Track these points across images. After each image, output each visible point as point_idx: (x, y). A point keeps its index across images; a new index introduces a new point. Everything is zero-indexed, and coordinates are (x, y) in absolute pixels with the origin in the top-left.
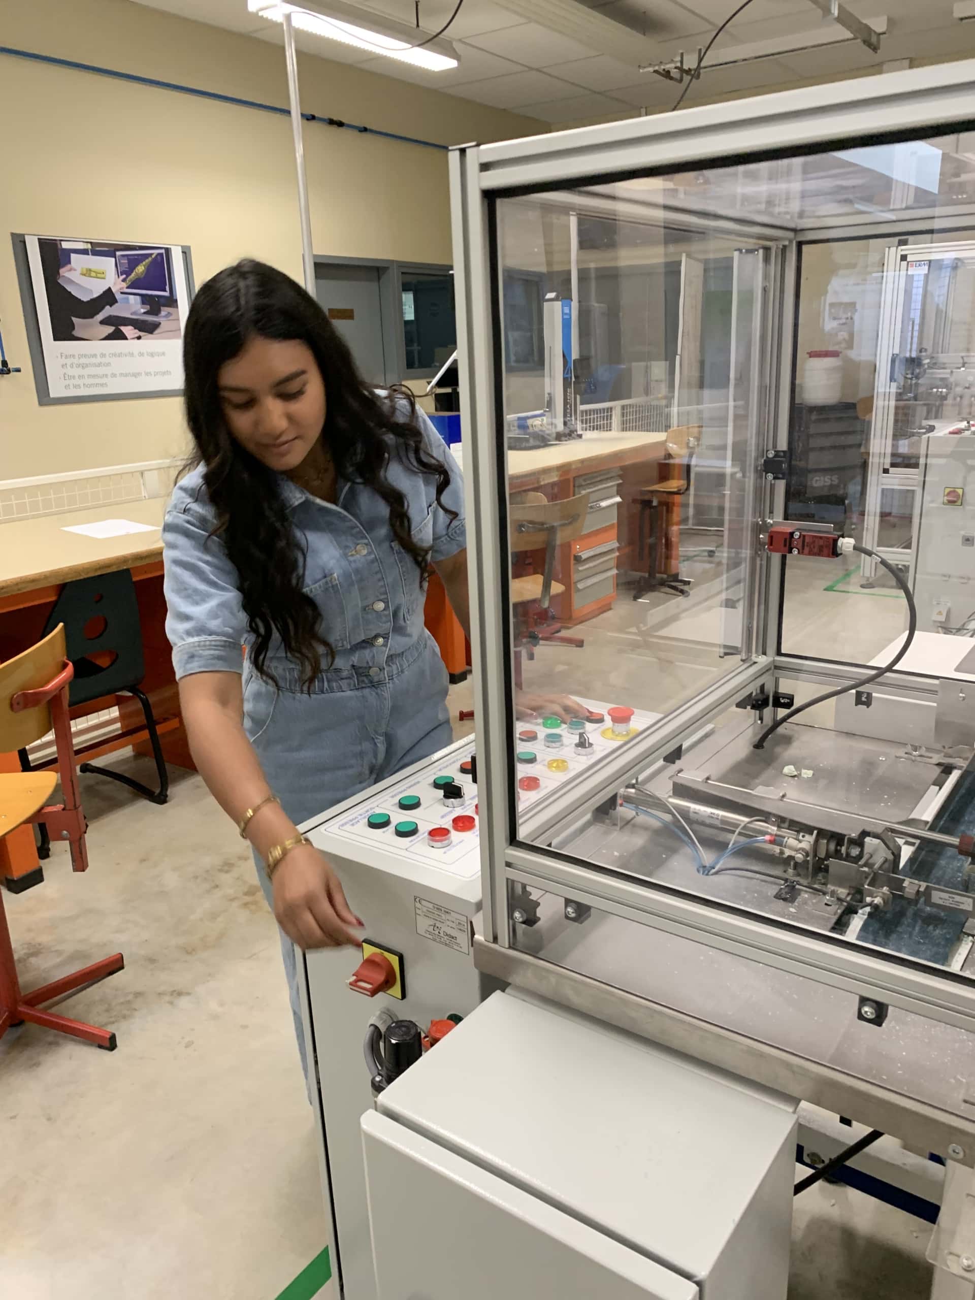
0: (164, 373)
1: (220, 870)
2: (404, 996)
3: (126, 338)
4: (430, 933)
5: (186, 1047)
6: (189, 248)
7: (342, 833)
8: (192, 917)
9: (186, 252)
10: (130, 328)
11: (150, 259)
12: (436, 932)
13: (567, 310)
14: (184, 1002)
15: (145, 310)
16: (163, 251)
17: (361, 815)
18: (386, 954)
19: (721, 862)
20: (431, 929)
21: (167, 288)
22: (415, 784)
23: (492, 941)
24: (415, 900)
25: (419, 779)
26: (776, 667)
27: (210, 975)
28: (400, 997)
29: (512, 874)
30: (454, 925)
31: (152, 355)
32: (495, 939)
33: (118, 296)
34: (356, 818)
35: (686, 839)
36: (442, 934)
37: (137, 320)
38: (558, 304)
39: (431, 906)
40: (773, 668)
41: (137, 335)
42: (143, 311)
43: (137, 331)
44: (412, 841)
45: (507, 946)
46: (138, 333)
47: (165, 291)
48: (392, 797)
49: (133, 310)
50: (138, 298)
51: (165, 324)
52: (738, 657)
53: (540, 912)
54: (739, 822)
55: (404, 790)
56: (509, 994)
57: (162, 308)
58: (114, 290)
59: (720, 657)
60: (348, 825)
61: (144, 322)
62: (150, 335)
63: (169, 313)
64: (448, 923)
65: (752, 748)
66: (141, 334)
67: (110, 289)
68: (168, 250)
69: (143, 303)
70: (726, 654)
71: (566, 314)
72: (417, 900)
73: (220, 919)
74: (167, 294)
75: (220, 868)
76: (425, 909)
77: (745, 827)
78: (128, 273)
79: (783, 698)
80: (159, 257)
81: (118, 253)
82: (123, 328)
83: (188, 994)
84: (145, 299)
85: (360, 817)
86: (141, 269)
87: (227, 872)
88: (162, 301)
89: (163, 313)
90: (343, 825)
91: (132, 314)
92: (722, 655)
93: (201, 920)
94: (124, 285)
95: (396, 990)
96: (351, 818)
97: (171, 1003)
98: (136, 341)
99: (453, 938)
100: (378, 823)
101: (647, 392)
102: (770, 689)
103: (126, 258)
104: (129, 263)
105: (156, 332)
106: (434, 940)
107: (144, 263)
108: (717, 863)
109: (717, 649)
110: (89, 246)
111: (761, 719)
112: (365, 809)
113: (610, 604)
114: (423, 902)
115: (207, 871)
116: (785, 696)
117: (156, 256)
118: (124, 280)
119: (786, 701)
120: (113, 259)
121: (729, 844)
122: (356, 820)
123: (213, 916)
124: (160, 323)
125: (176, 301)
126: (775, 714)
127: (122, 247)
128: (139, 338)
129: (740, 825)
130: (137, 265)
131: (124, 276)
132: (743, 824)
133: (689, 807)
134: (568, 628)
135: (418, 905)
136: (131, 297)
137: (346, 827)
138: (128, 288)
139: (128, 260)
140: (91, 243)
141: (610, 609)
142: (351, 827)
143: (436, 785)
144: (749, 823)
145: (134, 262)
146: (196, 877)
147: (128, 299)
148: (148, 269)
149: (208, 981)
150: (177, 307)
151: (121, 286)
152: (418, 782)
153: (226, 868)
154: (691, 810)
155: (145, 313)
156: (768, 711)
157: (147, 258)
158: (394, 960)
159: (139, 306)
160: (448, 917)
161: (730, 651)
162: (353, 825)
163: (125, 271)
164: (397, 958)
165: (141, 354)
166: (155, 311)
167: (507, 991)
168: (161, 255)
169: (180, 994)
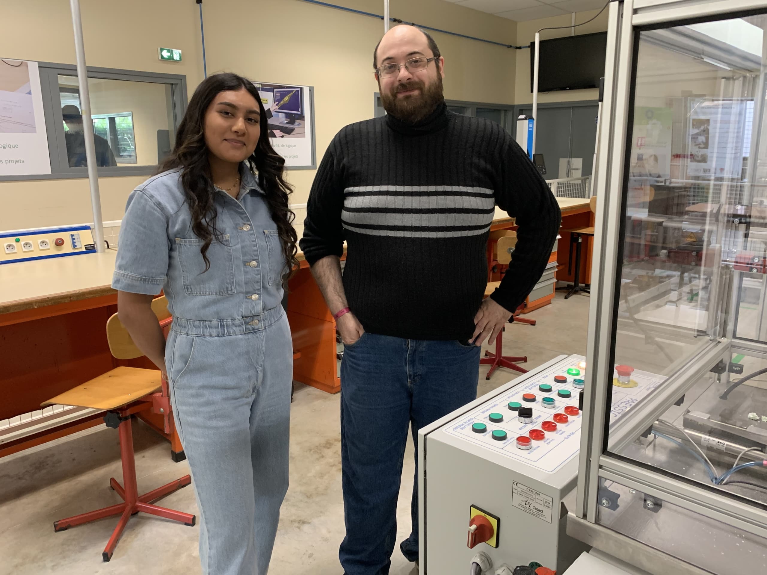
0: (295, 157)
1: (325, 447)
2: (497, 545)
3: (275, 137)
4: (522, 506)
5: (309, 557)
6: (313, 87)
7: (457, 434)
8: (309, 475)
9: (311, 90)
10: (278, 131)
11: (292, 93)
12: (528, 506)
13: (531, 126)
14: (306, 528)
15: (287, 121)
16: (299, 89)
17: (465, 423)
18: (488, 517)
19: (728, 477)
20: (523, 503)
21: (300, 109)
22: (495, 406)
23: (582, 517)
24: (513, 483)
25: (497, 402)
26: (733, 346)
27: (321, 512)
28: (495, 547)
29: (602, 472)
30: (542, 503)
31: (289, 146)
32: (585, 516)
33: (273, 113)
34: (463, 424)
35: (700, 458)
36: (531, 508)
37: (283, 127)
38: (526, 122)
39: (525, 488)
40: (730, 346)
41: (282, 135)
42: (286, 122)
43: (281, 133)
44: (504, 444)
45: (594, 522)
46: (282, 134)
47: (298, 111)
48: (483, 413)
49: (281, 121)
50: (284, 114)
51: (297, 130)
52: (708, 338)
53: (619, 502)
54: (741, 451)
55: (489, 409)
56: (592, 555)
57: (296, 121)
58: (271, 110)
59: (694, 337)
60: (459, 428)
61: (286, 128)
62: (289, 135)
63: (299, 123)
64: (537, 501)
65: (718, 399)
66: (284, 134)
67: (269, 109)
68: (301, 89)
69: (286, 117)
70: (698, 335)
71: (531, 128)
72: (515, 483)
73: (325, 477)
74: (299, 113)
75: (324, 445)
76: (520, 490)
77: (744, 454)
78: (279, 101)
79: (736, 367)
80: (297, 93)
81: (275, 90)
82: (275, 131)
83: (309, 523)
84: (288, 116)
85: (465, 424)
86: (286, 99)
87: (328, 448)
88: (297, 116)
89: (296, 123)
90: (455, 428)
91: (280, 123)
92: (696, 336)
93: (315, 477)
94: (277, 107)
95: (493, 541)
96: (459, 424)
97: (299, 528)
98: (281, 138)
99: (540, 511)
100: (480, 430)
101: (568, 175)
102: (727, 361)
103: (279, 93)
104: (280, 95)
105: (292, 134)
106: (525, 511)
107: (288, 96)
108: (726, 477)
109: (693, 333)
110: (260, 86)
111: (719, 380)
112: (467, 419)
113: (550, 300)
114: (519, 485)
115: (317, 446)
116: (737, 365)
117: (295, 92)
118: (277, 105)
119: (738, 369)
120: (272, 93)
121: (733, 466)
122: (463, 426)
123: (321, 475)
124: (294, 129)
125: (304, 117)
126: (729, 376)
127: (278, 87)
128: (282, 137)
129: (741, 452)
130: (285, 97)
131: (277, 102)
132: (743, 452)
133: (701, 437)
134: (525, 313)
135: (515, 486)
136: (280, 114)
137: (459, 430)
138: (279, 109)
139: (280, 93)
140: (261, 84)
141: (550, 303)
142: (461, 430)
143: (511, 408)
144: (748, 451)
145: (283, 95)
146: (310, 450)
147: (278, 115)
148: (291, 99)
149: (320, 516)
150: (304, 120)
151: (276, 108)
152: (497, 405)
153: (328, 445)
154: (702, 439)
155: (287, 123)
156: (724, 376)
157: (290, 93)
158: (494, 522)
159: (284, 119)
160: (537, 496)
161: (702, 333)
162: (462, 429)
163: (278, 100)
164: (496, 521)
165: (283, 146)
166: (292, 122)
167: (590, 552)
168: (298, 91)
169: (304, 522)
